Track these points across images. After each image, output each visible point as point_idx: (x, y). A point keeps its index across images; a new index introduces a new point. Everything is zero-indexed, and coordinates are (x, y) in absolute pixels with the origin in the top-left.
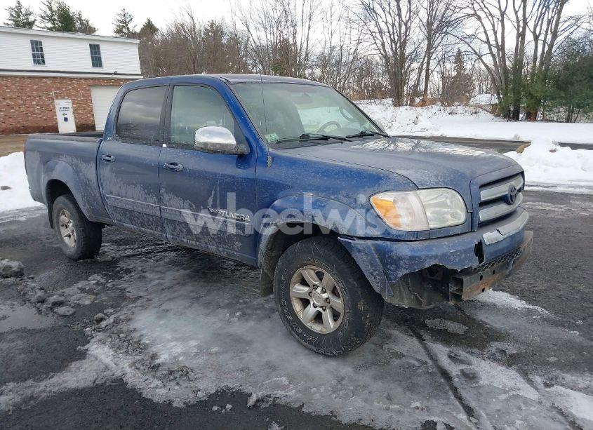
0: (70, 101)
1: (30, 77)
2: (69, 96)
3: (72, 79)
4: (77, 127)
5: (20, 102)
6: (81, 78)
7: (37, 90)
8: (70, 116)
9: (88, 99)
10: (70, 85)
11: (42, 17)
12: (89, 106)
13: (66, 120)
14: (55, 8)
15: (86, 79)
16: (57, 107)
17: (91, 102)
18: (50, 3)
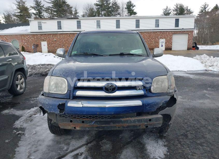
0: (165, 40)
1: (153, 32)
2: (165, 38)
3: (167, 32)
4: (165, 49)
5: (149, 40)
6: (170, 31)
7: (155, 36)
8: (164, 45)
9: (171, 39)
10: (165, 34)
11: (173, 10)
12: (171, 41)
13: (162, 46)
14: (179, 7)
15: (171, 32)
16: (160, 42)
17: (172, 40)
18: (177, 5)
